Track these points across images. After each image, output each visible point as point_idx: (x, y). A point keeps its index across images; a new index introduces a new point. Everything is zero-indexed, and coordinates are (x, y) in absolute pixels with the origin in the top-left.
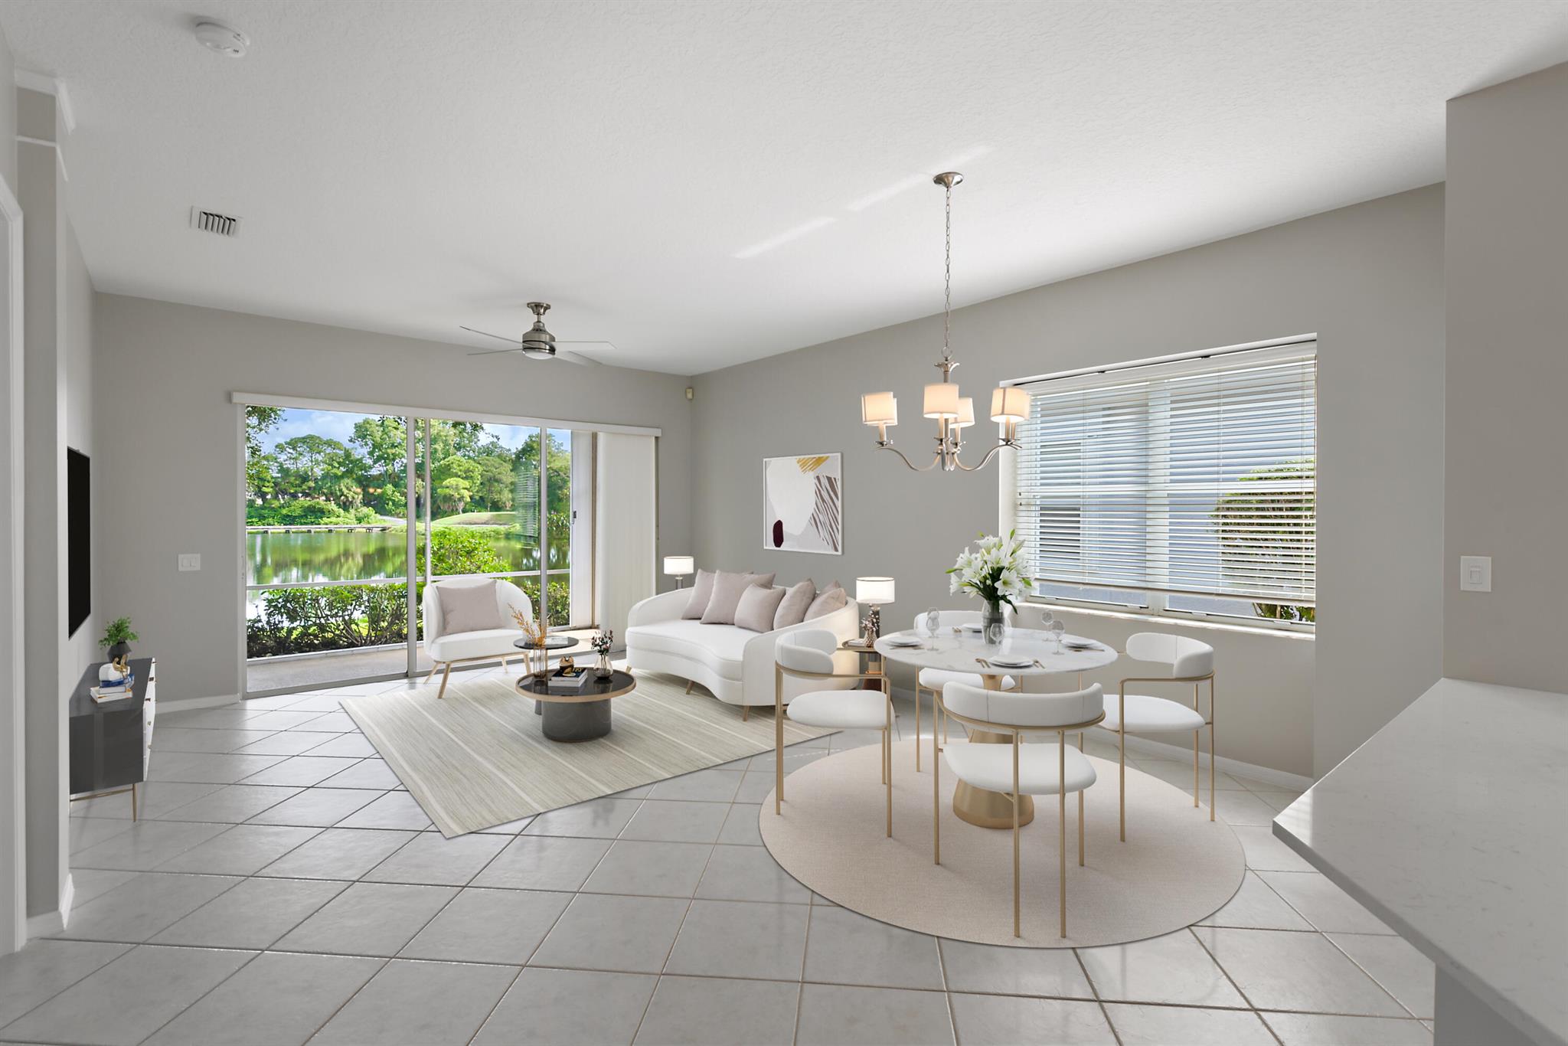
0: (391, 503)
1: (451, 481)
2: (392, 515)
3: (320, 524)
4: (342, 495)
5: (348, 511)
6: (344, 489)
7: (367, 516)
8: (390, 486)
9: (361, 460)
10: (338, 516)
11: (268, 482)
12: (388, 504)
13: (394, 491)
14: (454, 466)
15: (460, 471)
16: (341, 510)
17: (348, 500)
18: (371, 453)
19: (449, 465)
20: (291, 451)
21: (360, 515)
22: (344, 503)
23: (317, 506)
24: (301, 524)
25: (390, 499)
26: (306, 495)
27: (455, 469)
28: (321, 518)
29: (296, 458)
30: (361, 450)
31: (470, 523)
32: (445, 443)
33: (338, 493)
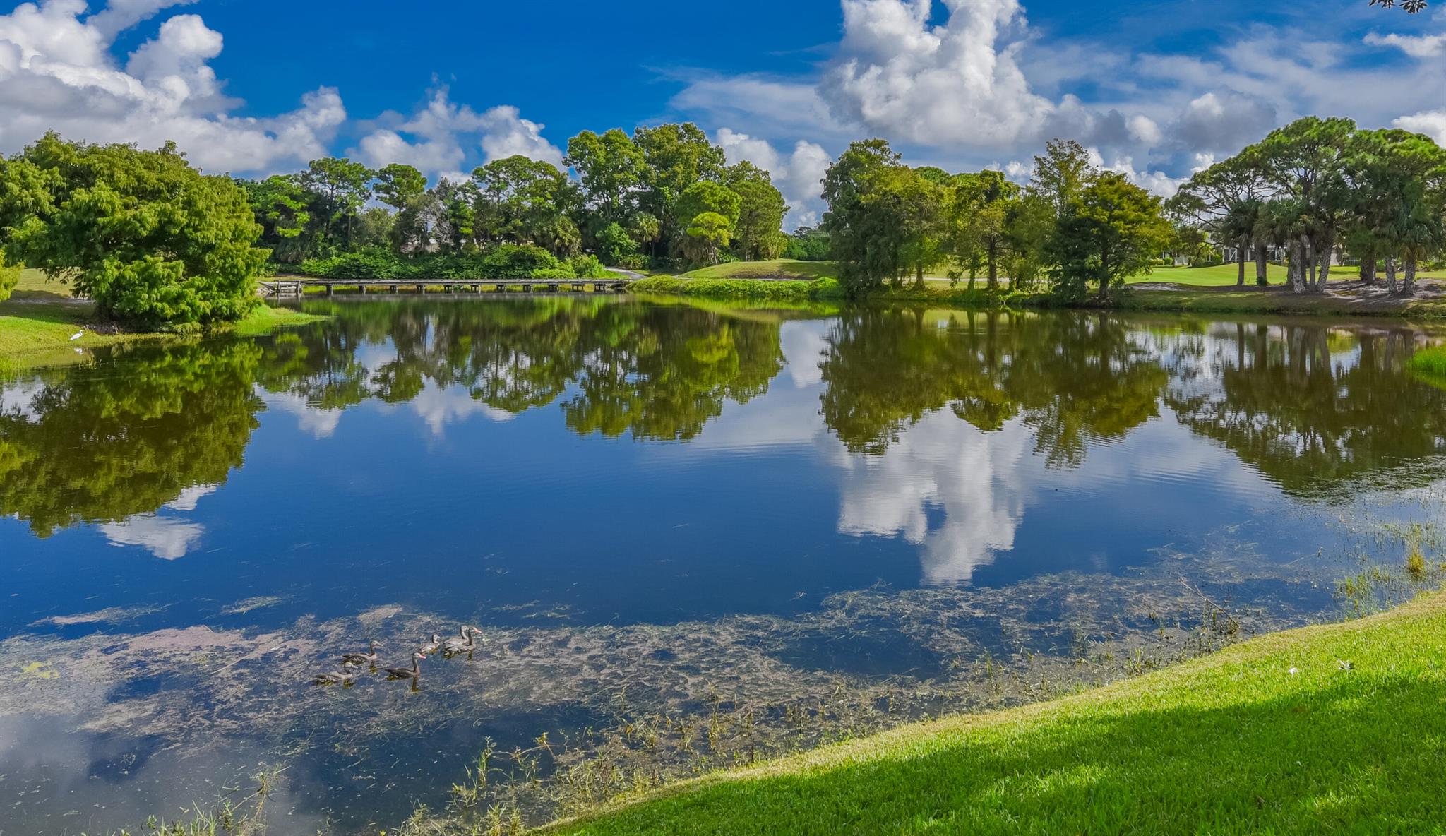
0: (617, 249)
1: (705, 216)
2: (619, 266)
3: (530, 278)
4: (557, 236)
5: (564, 261)
6: (559, 230)
7: (589, 267)
8: (615, 225)
9: (573, 190)
10: (552, 267)
11: (468, 220)
12: (613, 250)
13: (621, 233)
14: (706, 195)
15: (714, 202)
16: (555, 259)
17: (564, 245)
18: (587, 181)
19: (698, 194)
20: (491, 178)
21: (581, 265)
22: (559, 249)
23: (528, 253)
24: (507, 277)
25: (615, 243)
26: (509, 237)
27: (708, 200)
28: (532, 269)
29: (499, 190)
30: (575, 179)
31: (751, 277)
32: (687, 163)
33: (552, 235)
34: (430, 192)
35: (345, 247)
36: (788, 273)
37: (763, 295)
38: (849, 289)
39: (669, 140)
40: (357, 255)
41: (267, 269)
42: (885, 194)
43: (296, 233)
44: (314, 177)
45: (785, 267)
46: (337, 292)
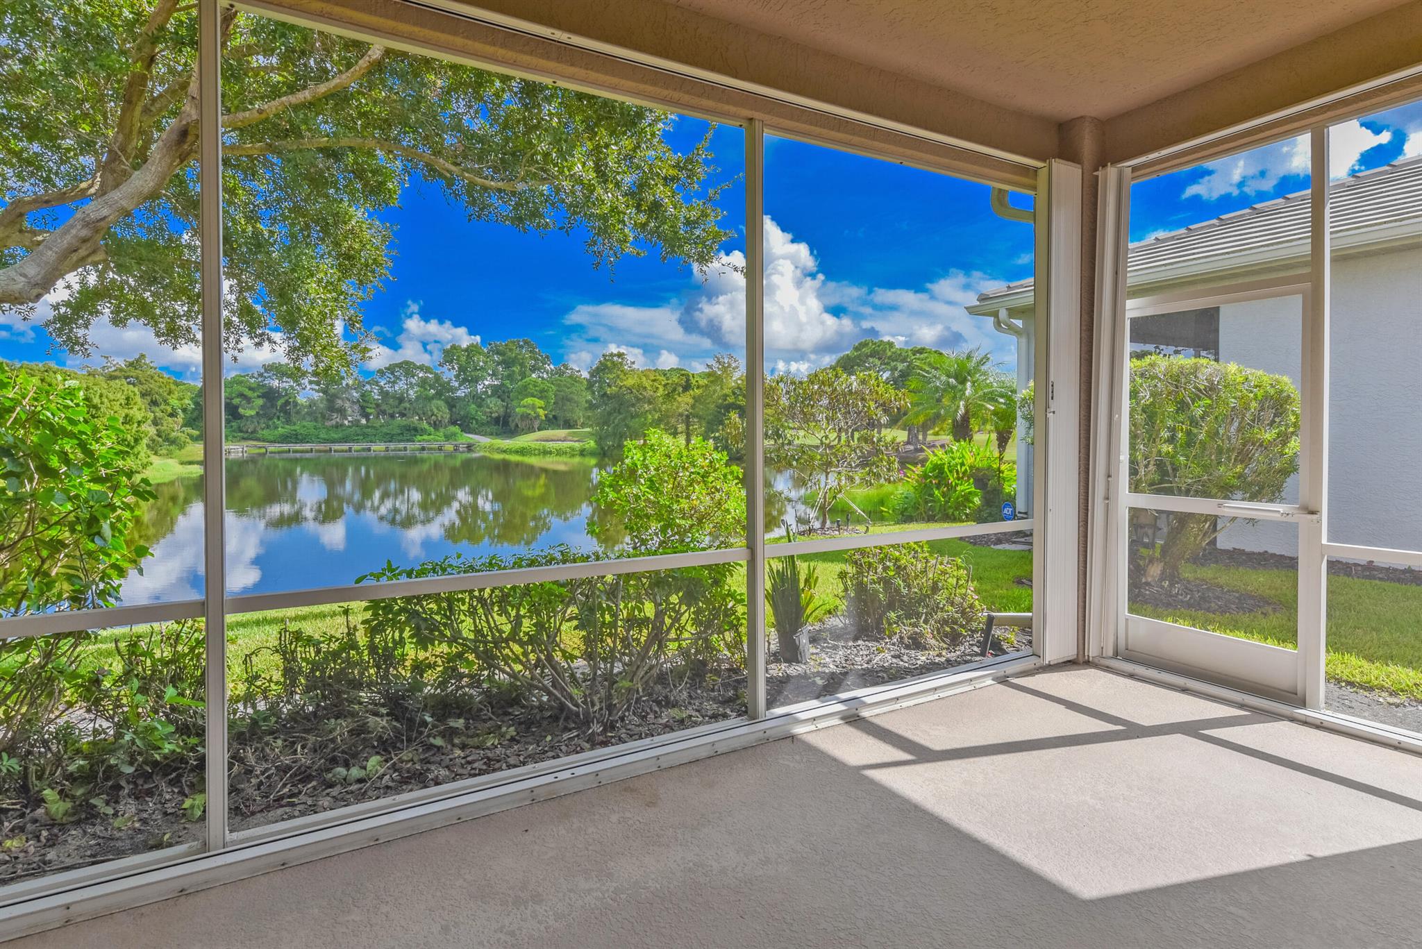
0: (474, 422)
1: (528, 401)
2: (476, 433)
3: (414, 442)
4: (433, 415)
5: (438, 430)
6: (435, 410)
7: (454, 434)
8: (474, 406)
9: (448, 383)
10: (430, 435)
11: (371, 404)
12: (472, 423)
13: (477, 412)
14: (531, 387)
15: (536, 391)
16: (432, 429)
17: (437, 420)
18: (457, 376)
19: (525, 386)
20: (390, 376)
21: (449, 433)
22: (435, 423)
23: (412, 425)
24: (399, 442)
25: (473, 419)
26: (403, 415)
27: (531, 389)
28: (417, 436)
29: (394, 382)
30: (449, 374)
31: (547, 441)
32: (522, 365)
33: (430, 413)
34: (347, 384)
35: (288, 422)
36: (570, 438)
37: (550, 453)
38: (602, 448)
39: (511, 350)
40: (296, 427)
41: (234, 437)
42: (621, 387)
43: (253, 413)
44: (266, 374)
45: (569, 434)
46: (271, 453)
